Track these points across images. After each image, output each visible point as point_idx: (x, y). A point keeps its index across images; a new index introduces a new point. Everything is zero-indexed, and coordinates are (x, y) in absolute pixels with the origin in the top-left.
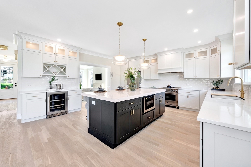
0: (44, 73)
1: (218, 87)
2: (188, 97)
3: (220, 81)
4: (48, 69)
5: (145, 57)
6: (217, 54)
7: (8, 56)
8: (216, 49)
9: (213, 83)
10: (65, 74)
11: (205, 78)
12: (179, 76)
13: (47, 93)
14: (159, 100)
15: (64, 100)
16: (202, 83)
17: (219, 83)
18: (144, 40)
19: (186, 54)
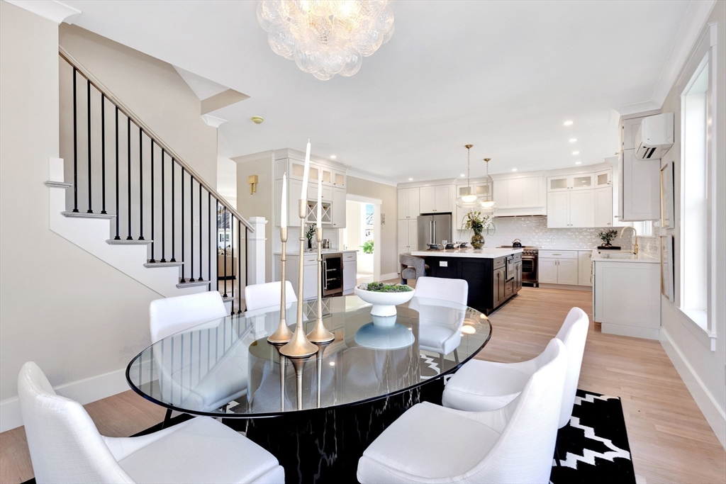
1: (610, 243)
2: (557, 263)
3: (612, 232)
4: (312, 211)
5: (462, 180)
6: (608, 185)
8: (605, 176)
9: (601, 237)
10: (330, 221)
11: (587, 228)
12: (537, 224)
13: (322, 255)
15: (337, 269)
16: (581, 237)
17: (611, 236)
19: (552, 181)
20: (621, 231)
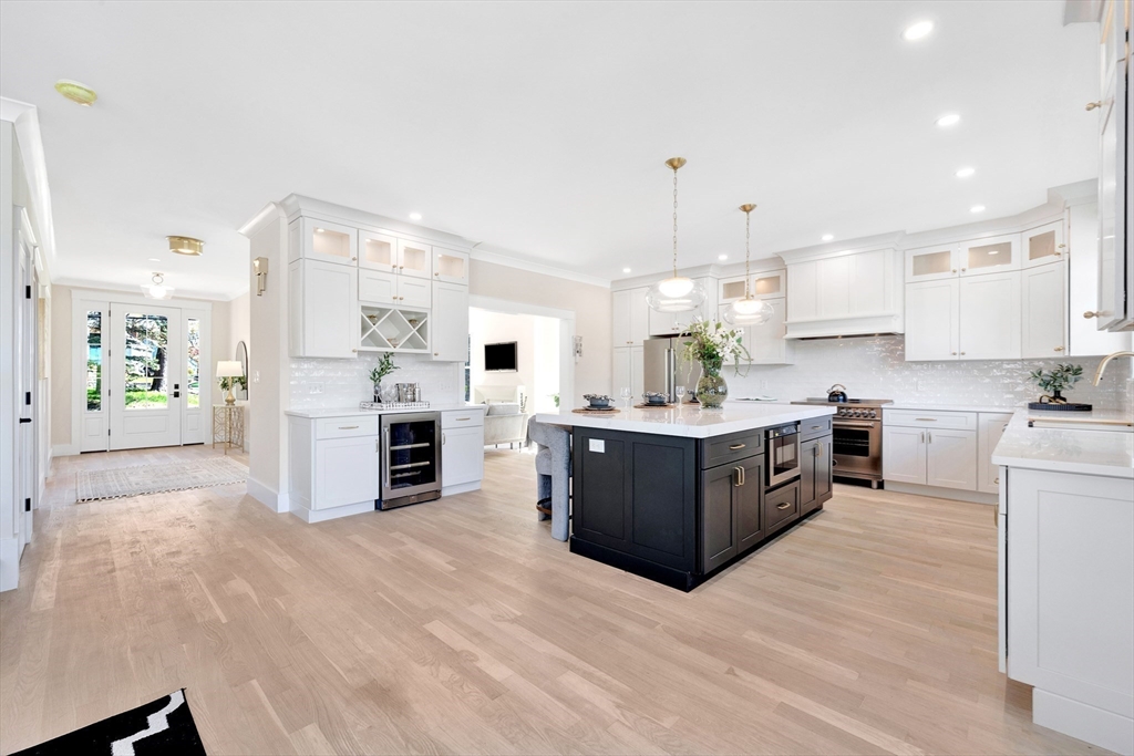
0: (364, 343)
1: (1062, 395)
2: (926, 439)
3: (1068, 370)
4: (374, 327)
5: (724, 267)
6: (1056, 258)
7: (166, 275)
8: (1050, 236)
9: (1038, 381)
10: (425, 347)
11: (1002, 361)
12: (882, 351)
13: (380, 416)
14: (810, 445)
15: (427, 444)
16: (987, 380)
17: (1066, 380)
18: (746, 209)
19: (915, 257)
20: (1097, 367)
